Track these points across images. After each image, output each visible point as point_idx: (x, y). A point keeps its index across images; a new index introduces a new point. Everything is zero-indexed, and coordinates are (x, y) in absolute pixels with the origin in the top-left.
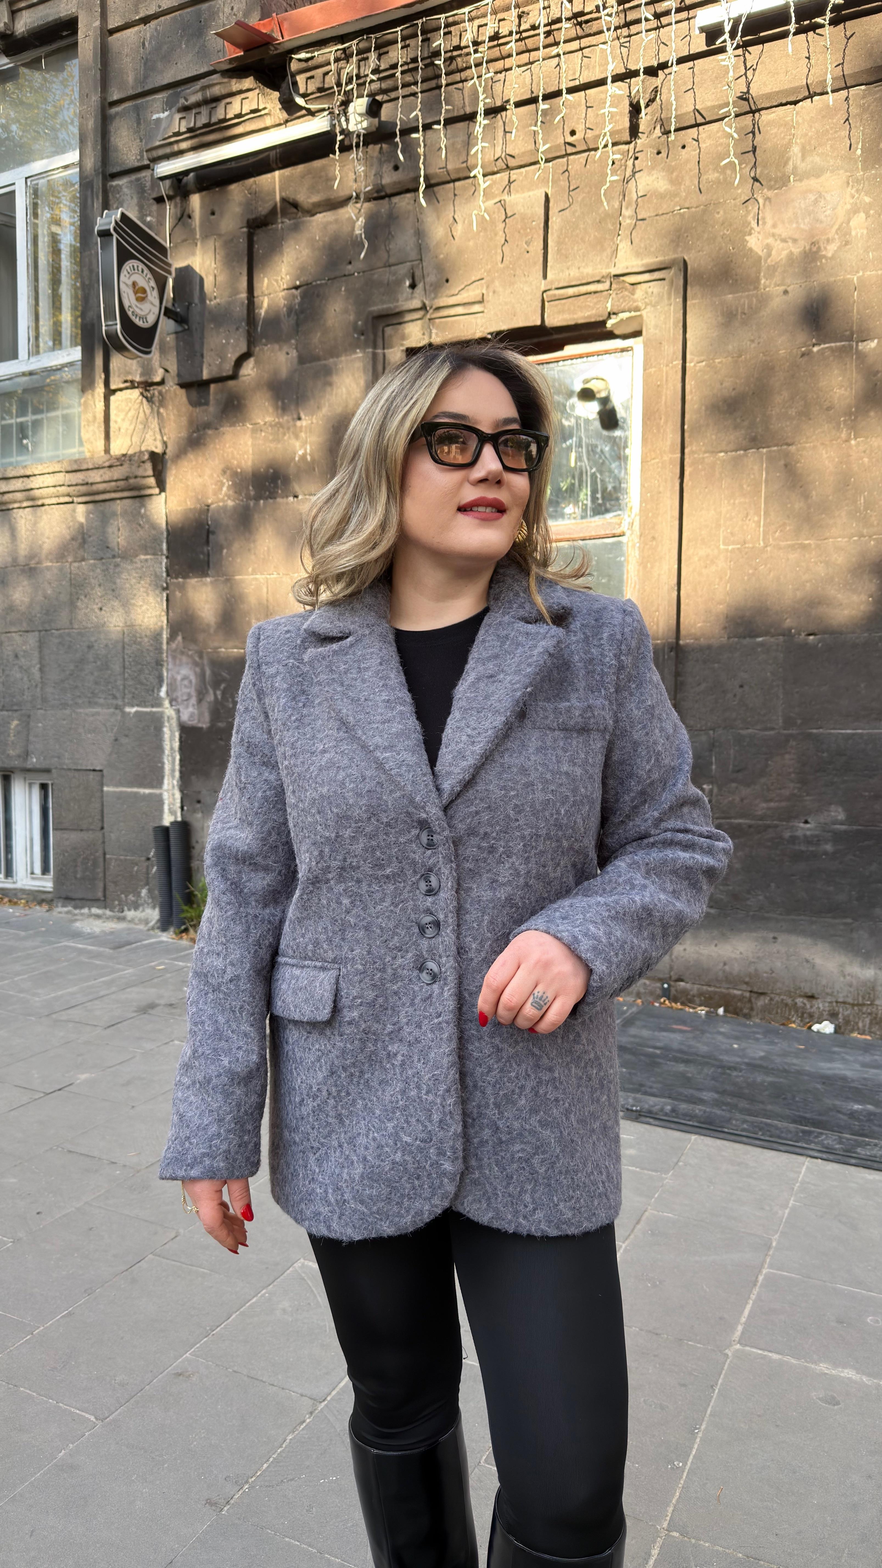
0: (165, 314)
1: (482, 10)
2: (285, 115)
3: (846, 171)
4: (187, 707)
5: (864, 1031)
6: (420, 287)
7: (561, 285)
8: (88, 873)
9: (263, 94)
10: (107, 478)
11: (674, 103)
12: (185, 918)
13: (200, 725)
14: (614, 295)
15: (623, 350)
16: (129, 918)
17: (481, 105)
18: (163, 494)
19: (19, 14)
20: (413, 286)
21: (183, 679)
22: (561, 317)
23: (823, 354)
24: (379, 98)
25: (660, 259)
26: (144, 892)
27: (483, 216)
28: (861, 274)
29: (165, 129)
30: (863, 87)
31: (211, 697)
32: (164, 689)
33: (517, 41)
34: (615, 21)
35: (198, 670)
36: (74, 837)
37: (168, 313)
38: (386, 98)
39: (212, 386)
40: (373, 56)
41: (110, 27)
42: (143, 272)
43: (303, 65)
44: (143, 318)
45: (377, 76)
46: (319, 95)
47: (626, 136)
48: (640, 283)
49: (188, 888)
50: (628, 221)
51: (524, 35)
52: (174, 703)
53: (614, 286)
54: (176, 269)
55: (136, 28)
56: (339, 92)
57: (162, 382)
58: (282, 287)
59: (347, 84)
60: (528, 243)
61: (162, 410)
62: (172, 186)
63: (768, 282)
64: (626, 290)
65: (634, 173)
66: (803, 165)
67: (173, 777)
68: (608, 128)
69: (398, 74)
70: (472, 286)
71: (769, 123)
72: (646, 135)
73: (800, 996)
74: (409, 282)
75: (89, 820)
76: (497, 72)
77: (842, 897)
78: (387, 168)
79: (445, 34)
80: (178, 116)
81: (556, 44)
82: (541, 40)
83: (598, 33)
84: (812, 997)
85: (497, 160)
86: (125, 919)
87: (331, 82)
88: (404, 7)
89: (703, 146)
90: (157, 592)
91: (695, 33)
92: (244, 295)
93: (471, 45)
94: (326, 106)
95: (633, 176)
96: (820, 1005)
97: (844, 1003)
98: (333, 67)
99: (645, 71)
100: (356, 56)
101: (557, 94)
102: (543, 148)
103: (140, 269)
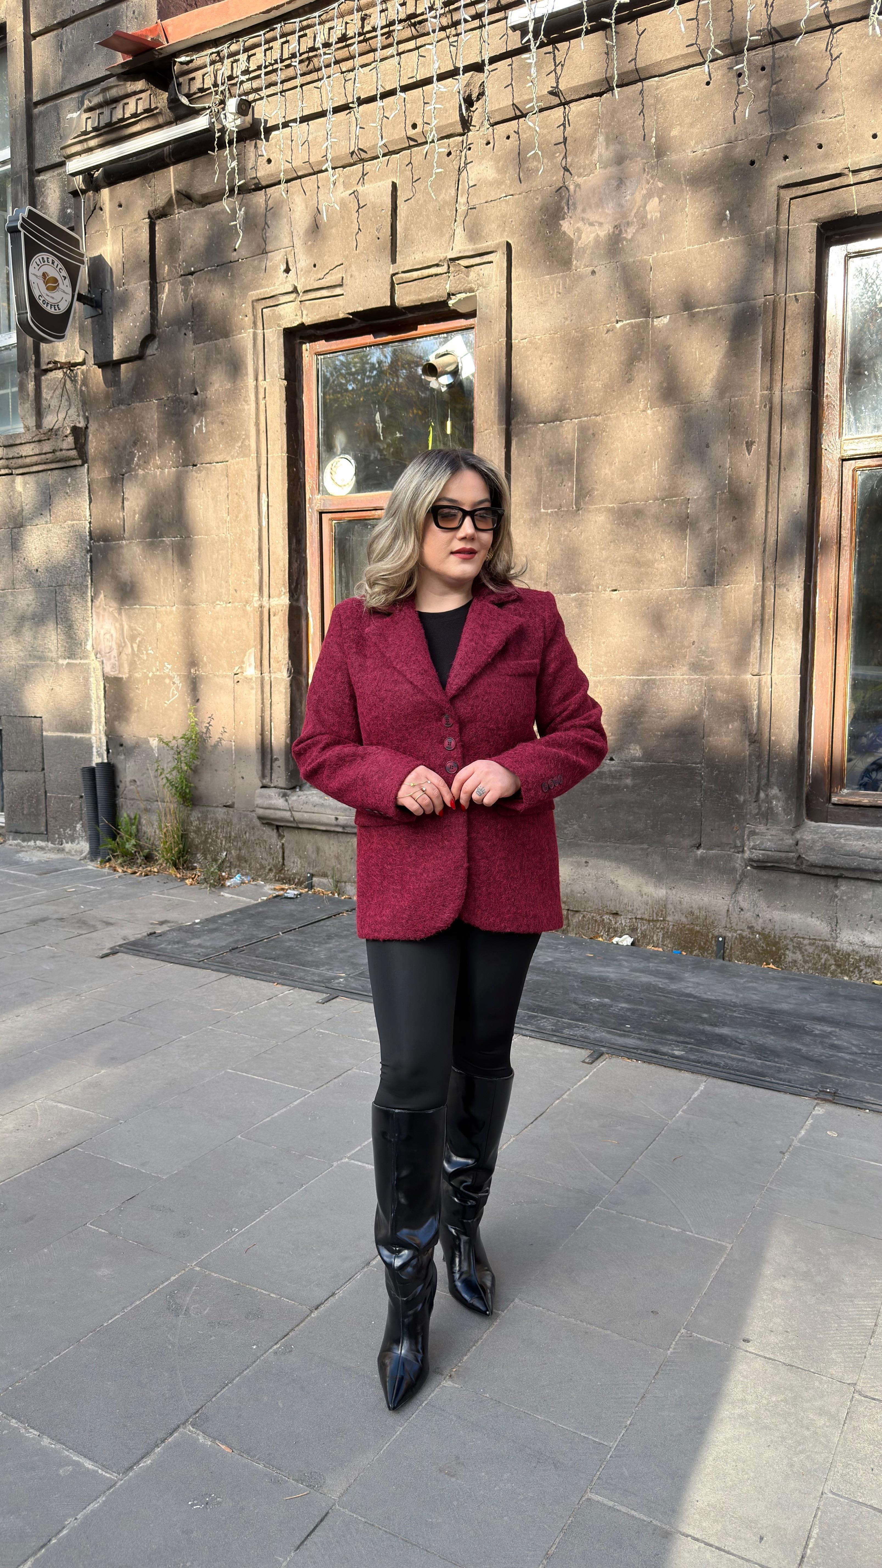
0: (78, 301)
1: (330, 14)
2: (173, 115)
3: (642, 159)
4: (109, 659)
5: (658, 944)
6: (293, 271)
7: (406, 269)
8: (33, 810)
9: (155, 94)
10: (37, 451)
12: (109, 848)
13: (119, 675)
14: (451, 277)
15: (466, 329)
16: (66, 850)
18: (86, 465)
20: (287, 270)
21: (105, 633)
22: (408, 299)
23: (624, 329)
24: (251, 97)
25: (490, 242)
26: (79, 826)
28: (655, 255)
29: (74, 129)
30: (656, 79)
31: (128, 650)
32: (90, 642)
33: (360, 42)
34: (445, 21)
35: (117, 625)
36: (21, 777)
37: (81, 298)
39: (123, 366)
40: (243, 57)
41: (32, 31)
42: (53, 263)
43: (185, 67)
44: (56, 306)
45: (247, 77)
47: (459, 129)
48: (472, 266)
50: (463, 208)
51: (368, 36)
52: (98, 656)
53: (452, 269)
54: (90, 259)
55: (55, 32)
56: (216, 93)
57: (83, 363)
58: (179, 273)
59: (223, 84)
60: (378, 230)
61: (83, 388)
62: (84, 180)
63: (578, 264)
64: (462, 272)
65: (467, 163)
66: (607, 153)
67: (100, 722)
68: (434, 123)
69: (263, 76)
70: (335, 271)
71: (576, 115)
72: (477, 128)
73: (607, 913)
74: (283, 267)
75: (33, 762)
76: (349, 71)
77: (640, 826)
78: (262, 161)
79: (300, 37)
80: (85, 116)
81: (391, 45)
82: (379, 42)
83: (428, 34)
84: (617, 914)
85: (352, 153)
86: (63, 850)
87: (208, 83)
88: (264, 13)
89: (524, 136)
90: (83, 554)
91: (510, 32)
92: (147, 282)
93: (321, 46)
94: (207, 105)
95: (465, 167)
96: (623, 921)
97: (642, 919)
98: (209, 69)
99: (468, 69)
100: (228, 58)
101: (392, 93)
102: (381, 143)
103: (50, 261)
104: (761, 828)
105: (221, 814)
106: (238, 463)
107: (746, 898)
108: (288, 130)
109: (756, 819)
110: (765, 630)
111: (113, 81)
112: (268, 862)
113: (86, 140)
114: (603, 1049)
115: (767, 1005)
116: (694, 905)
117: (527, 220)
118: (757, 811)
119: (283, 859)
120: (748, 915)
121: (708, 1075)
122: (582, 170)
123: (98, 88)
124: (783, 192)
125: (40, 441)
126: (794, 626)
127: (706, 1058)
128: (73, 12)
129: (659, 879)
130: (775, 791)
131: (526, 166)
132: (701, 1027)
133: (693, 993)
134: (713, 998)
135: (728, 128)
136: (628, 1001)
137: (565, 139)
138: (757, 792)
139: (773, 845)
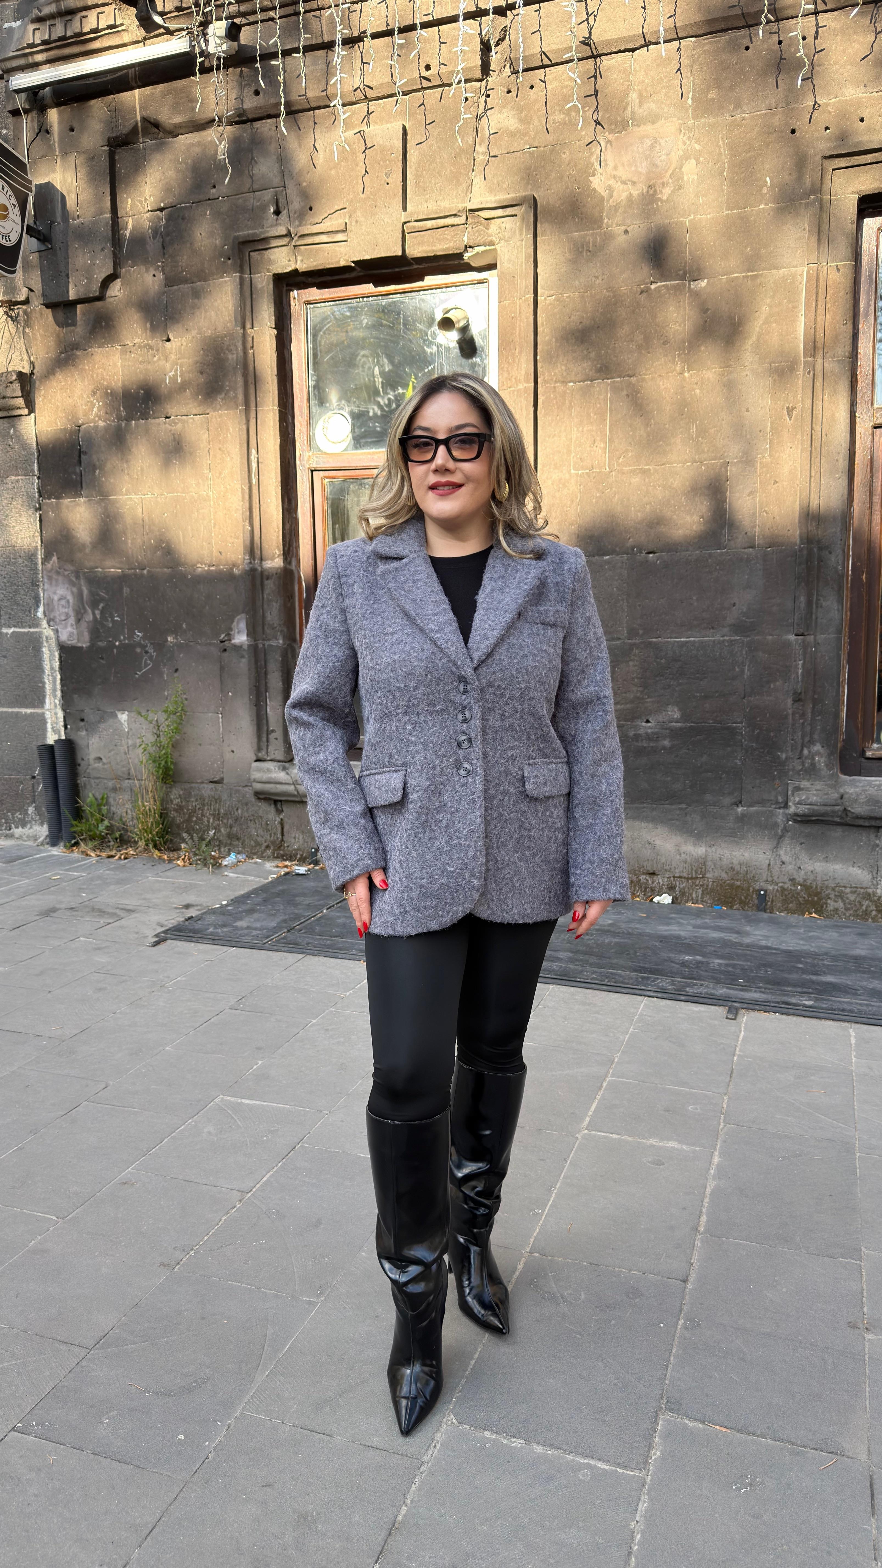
0: (27, 233)
2: (142, 33)
3: (679, 119)
4: (66, 627)
5: (697, 900)
6: (284, 213)
7: (420, 217)
9: (120, 9)
11: (522, 45)
12: (75, 832)
13: (80, 645)
14: (469, 229)
15: (480, 282)
16: (17, 836)
17: (339, 35)
18: (32, 415)
20: (277, 212)
21: (60, 600)
22: (420, 249)
23: (660, 291)
25: (512, 195)
26: (31, 810)
27: (343, 147)
28: (692, 217)
29: (18, 40)
30: (693, 39)
31: (89, 617)
32: (41, 609)
35: (75, 590)
37: (29, 230)
38: (244, 21)
39: (80, 308)
46: (176, 14)
47: (479, 74)
48: (493, 218)
49: (78, 803)
50: (482, 157)
52: (51, 623)
53: (470, 220)
54: (36, 186)
56: (198, 13)
57: (26, 302)
58: (146, 209)
60: (387, 175)
61: (27, 330)
62: (28, 99)
63: (610, 222)
64: (481, 224)
65: (486, 110)
66: (641, 111)
67: (55, 696)
68: (461, 65)
70: (335, 215)
71: (609, 69)
72: (498, 74)
73: (644, 873)
74: (272, 209)
77: (678, 786)
78: (248, 92)
80: (31, 26)
84: (653, 874)
85: (354, 91)
86: (13, 836)
89: (551, 86)
90: (30, 512)
92: (108, 215)
94: (184, 26)
95: (485, 114)
96: (660, 880)
97: (682, 877)
101: (411, 28)
104: (805, 784)
105: (207, 790)
106: (221, 417)
107: (787, 852)
108: (289, 58)
110: (808, 592)
112: (265, 838)
113: (31, 54)
114: (736, 1005)
115: (845, 952)
116: (734, 861)
118: (799, 767)
119: (283, 834)
120: (790, 868)
121: (849, 1021)
122: (613, 127)
124: (825, 161)
126: (836, 587)
127: (836, 1006)
129: (698, 837)
130: (817, 747)
131: (551, 118)
132: (806, 977)
133: (769, 945)
135: (768, 94)
136: (719, 957)
137: (596, 92)
138: (800, 749)
139: (819, 800)
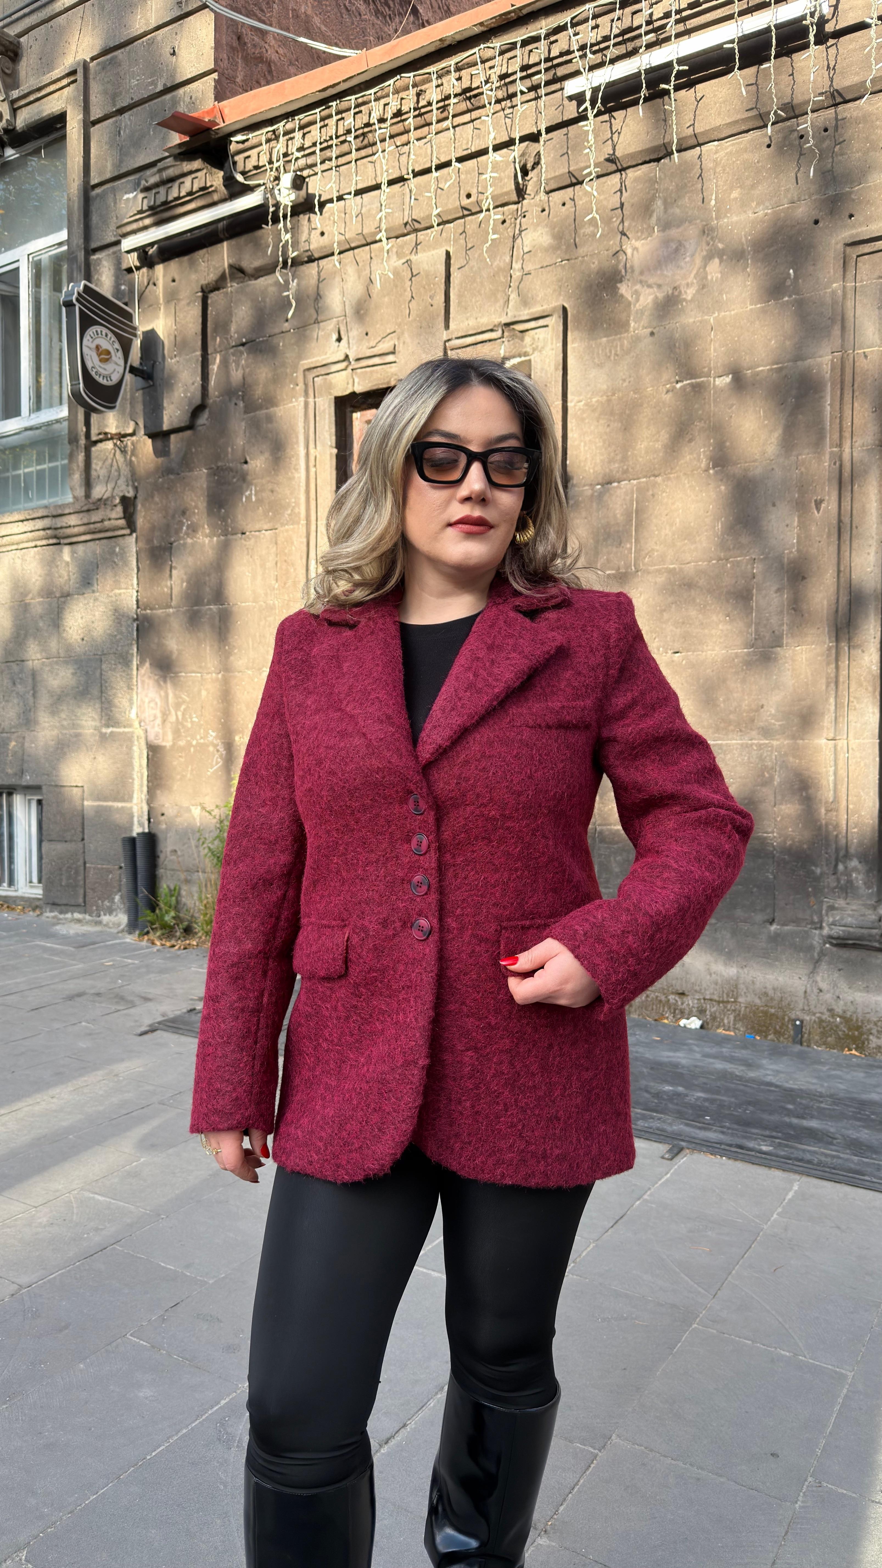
0: (130, 373)
1: (386, 90)
2: (228, 192)
3: (702, 221)
4: (153, 727)
5: (729, 1027)
6: (345, 340)
7: (460, 335)
8: (71, 881)
9: (211, 173)
10: (85, 521)
12: (148, 922)
13: (163, 743)
14: (506, 343)
16: (104, 922)
17: (385, 177)
18: (134, 535)
19: (19, 112)
20: (339, 339)
21: (149, 702)
23: (685, 390)
24: (305, 173)
25: (545, 307)
26: (117, 898)
28: (716, 314)
29: (132, 208)
30: (716, 143)
31: (172, 718)
32: (133, 711)
33: (415, 117)
34: (501, 94)
35: (162, 693)
36: (60, 847)
37: (133, 370)
39: (173, 437)
40: (298, 135)
41: (92, 119)
42: (106, 335)
43: (241, 146)
44: (108, 377)
45: (302, 153)
47: (514, 197)
48: (527, 330)
50: (518, 274)
51: (423, 110)
52: (142, 724)
53: (506, 334)
54: (143, 333)
55: (114, 119)
56: (271, 169)
57: (133, 434)
58: (231, 345)
59: (278, 161)
60: (431, 297)
61: (134, 458)
62: (139, 258)
63: (637, 325)
64: (517, 337)
65: (521, 230)
66: (666, 216)
67: (142, 792)
68: (490, 190)
69: (318, 152)
70: (387, 338)
71: (632, 181)
72: (532, 196)
73: (673, 993)
74: (335, 336)
75: (73, 831)
76: (403, 145)
78: (315, 234)
79: (355, 114)
80: (141, 196)
81: (447, 118)
82: (435, 116)
83: (484, 106)
84: (682, 994)
85: (406, 224)
86: (100, 923)
87: (264, 160)
88: (319, 91)
89: (580, 203)
90: (129, 622)
91: (566, 102)
92: (199, 353)
93: (376, 122)
94: (261, 182)
95: (520, 234)
96: (690, 1002)
97: (711, 1000)
98: (265, 147)
99: (523, 139)
100: (284, 135)
101: (448, 164)
102: (435, 212)
103: (104, 333)
104: (840, 903)
106: (287, 531)
107: (824, 978)
108: (342, 203)
109: (834, 893)
110: (839, 693)
111: (170, 161)
113: (141, 219)
114: (683, 1144)
115: (856, 1096)
116: (768, 985)
117: (583, 284)
118: (835, 884)
120: (828, 997)
121: (801, 1173)
122: (639, 234)
123: (155, 169)
124: (848, 249)
125: (88, 511)
126: (870, 689)
127: (796, 1154)
128: (132, 99)
129: (729, 956)
130: (854, 863)
131: (582, 231)
132: (787, 1119)
133: (773, 1081)
134: (796, 1087)
135: (790, 188)
136: (704, 1090)
137: (622, 205)
138: (834, 863)
139: (854, 922)
